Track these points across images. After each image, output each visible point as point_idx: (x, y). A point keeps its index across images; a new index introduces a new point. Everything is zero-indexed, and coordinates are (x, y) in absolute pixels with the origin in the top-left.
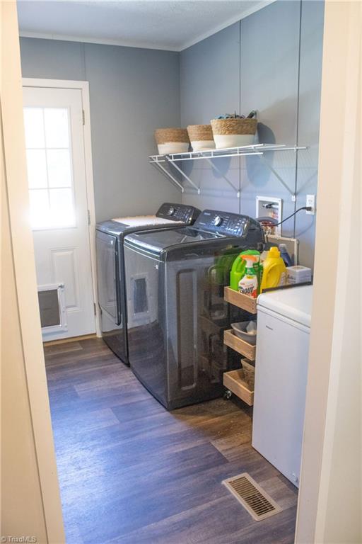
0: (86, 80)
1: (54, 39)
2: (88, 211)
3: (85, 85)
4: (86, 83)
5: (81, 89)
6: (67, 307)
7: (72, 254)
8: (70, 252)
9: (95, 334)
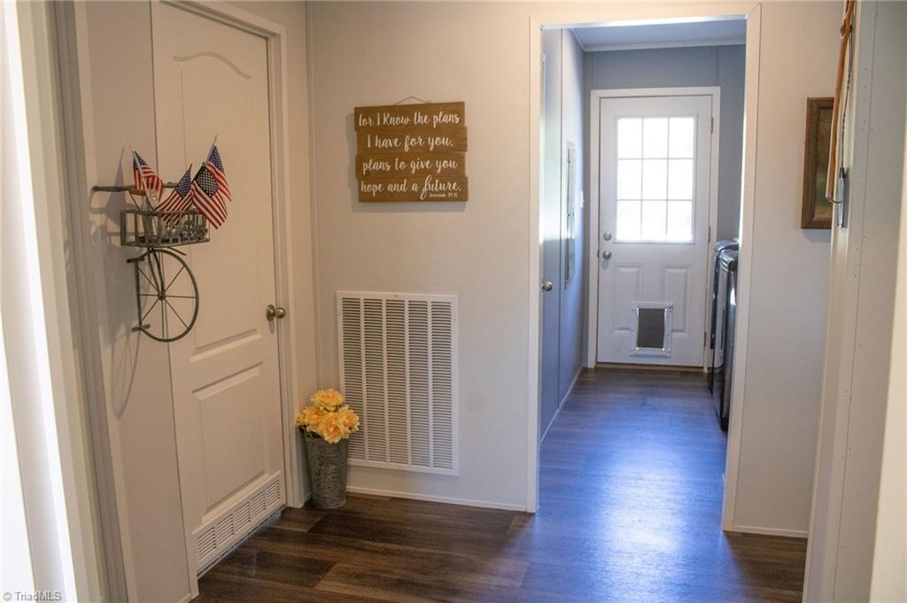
0: (717, 85)
1: (686, 46)
2: (710, 228)
3: (716, 91)
4: (718, 89)
5: (712, 95)
6: (673, 331)
7: (686, 274)
8: (684, 271)
9: (702, 368)
